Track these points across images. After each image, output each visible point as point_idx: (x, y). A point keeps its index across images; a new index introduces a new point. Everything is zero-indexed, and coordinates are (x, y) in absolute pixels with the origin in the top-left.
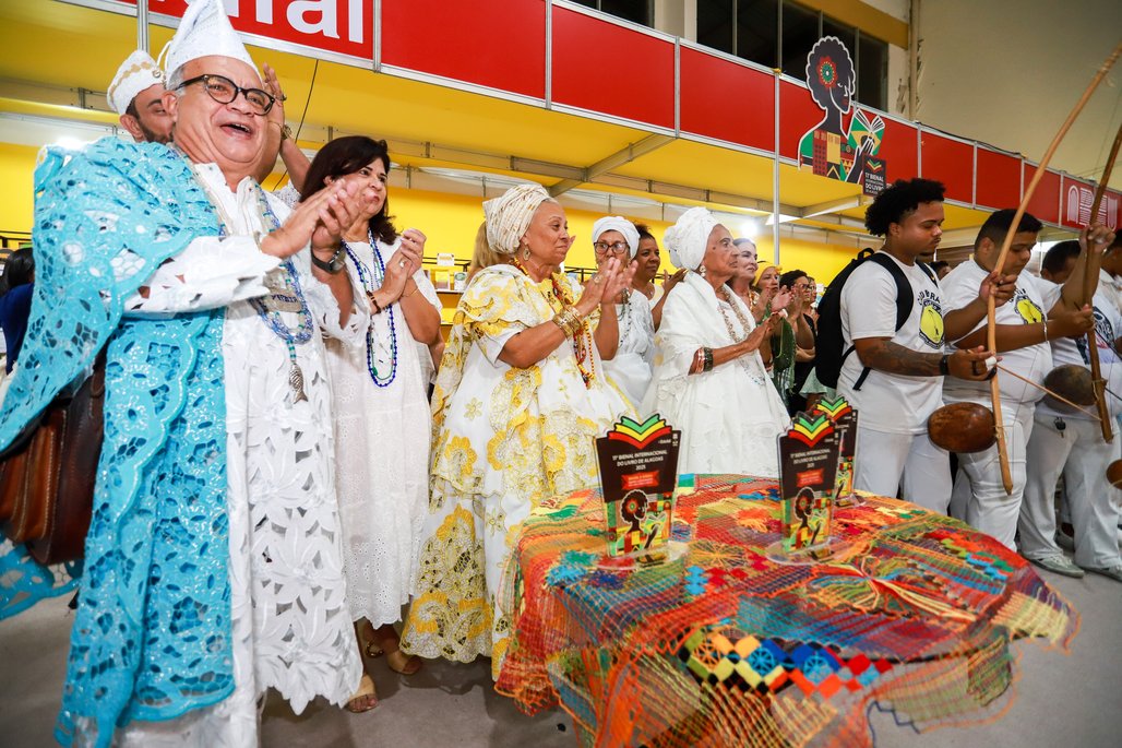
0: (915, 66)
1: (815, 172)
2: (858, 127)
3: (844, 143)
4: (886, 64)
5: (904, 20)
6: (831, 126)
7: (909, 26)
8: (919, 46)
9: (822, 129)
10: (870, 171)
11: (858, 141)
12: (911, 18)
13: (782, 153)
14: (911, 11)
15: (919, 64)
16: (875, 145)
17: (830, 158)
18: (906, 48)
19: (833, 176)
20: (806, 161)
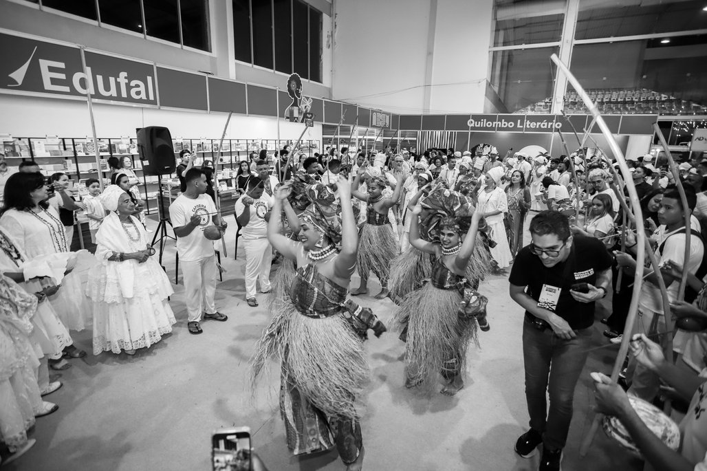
0: (334, 25)
1: (291, 121)
2: (304, 103)
3: (299, 110)
4: (322, 23)
6: (295, 104)
7: (332, 4)
8: (336, 17)
9: (293, 106)
10: (308, 118)
11: (304, 107)
12: (332, 1)
13: (280, 116)
15: (336, 26)
16: (309, 109)
17: (295, 116)
18: (330, 15)
19: (296, 121)
20: (288, 118)
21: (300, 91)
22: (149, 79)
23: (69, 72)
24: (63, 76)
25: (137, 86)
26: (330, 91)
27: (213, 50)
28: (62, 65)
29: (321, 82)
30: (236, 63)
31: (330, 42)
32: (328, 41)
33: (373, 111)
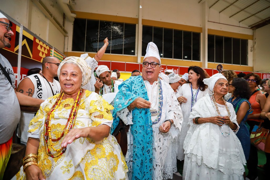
0: (254, 43)
4: (248, 43)
5: (252, 35)
7: (253, 36)
8: (255, 40)
12: (253, 34)
14: (253, 33)
15: (255, 43)
18: (253, 39)
21: (222, 69)
22: (178, 69)
23: (164, 70)
24: (163, 70)
25: (175, 71)
26: (252, 68)
27: (201, 60)
28: (163, 68)
29: (248, 65)
30: (208, 63)
31: (252, 49)
32: (251, 49)
33: (263, 74)
